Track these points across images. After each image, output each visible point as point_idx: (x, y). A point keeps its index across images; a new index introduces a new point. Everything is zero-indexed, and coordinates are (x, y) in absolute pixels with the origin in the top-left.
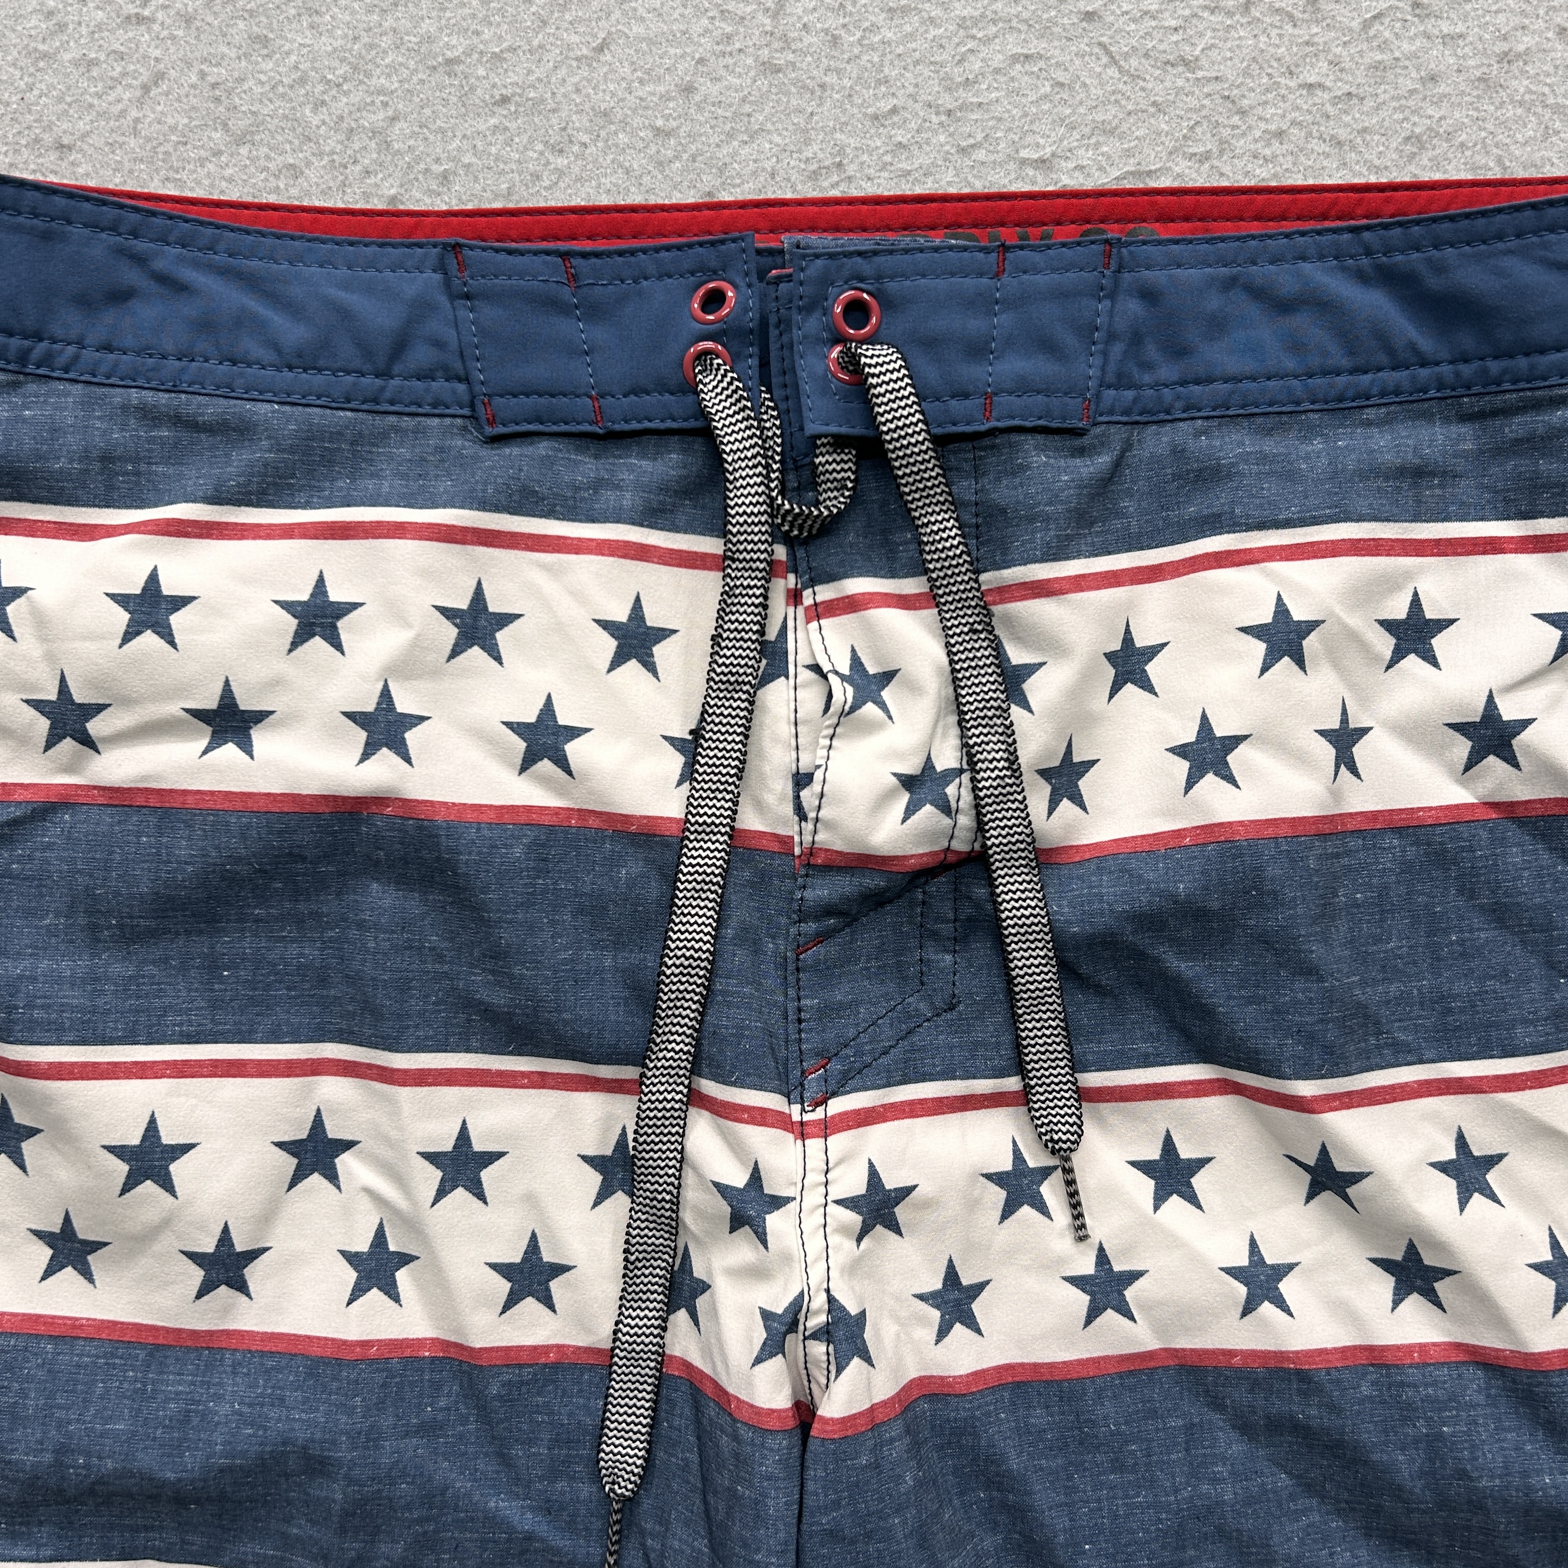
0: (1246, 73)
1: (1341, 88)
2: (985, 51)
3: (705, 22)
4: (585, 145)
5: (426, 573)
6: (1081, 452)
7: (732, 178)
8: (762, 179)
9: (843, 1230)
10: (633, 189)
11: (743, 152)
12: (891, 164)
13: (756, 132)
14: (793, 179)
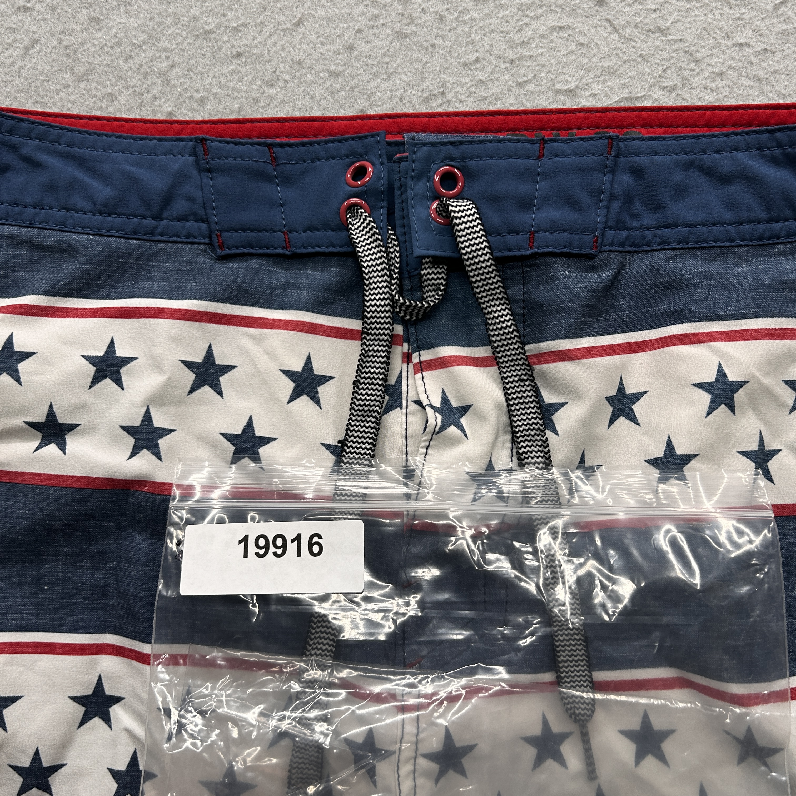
0: (700, 37)
1: (760, 46)
2: (534, 25)
3: (362, 8)
4: (287, 82)
5: (175, 339)
6: (592, 269)
7: (376, 101)
8: (395, 102)
9: (426, 774)
10: (315, 108)
11: (383, 86)
12: (475, 93)
13: (392, 73)
14: (413, 102)
